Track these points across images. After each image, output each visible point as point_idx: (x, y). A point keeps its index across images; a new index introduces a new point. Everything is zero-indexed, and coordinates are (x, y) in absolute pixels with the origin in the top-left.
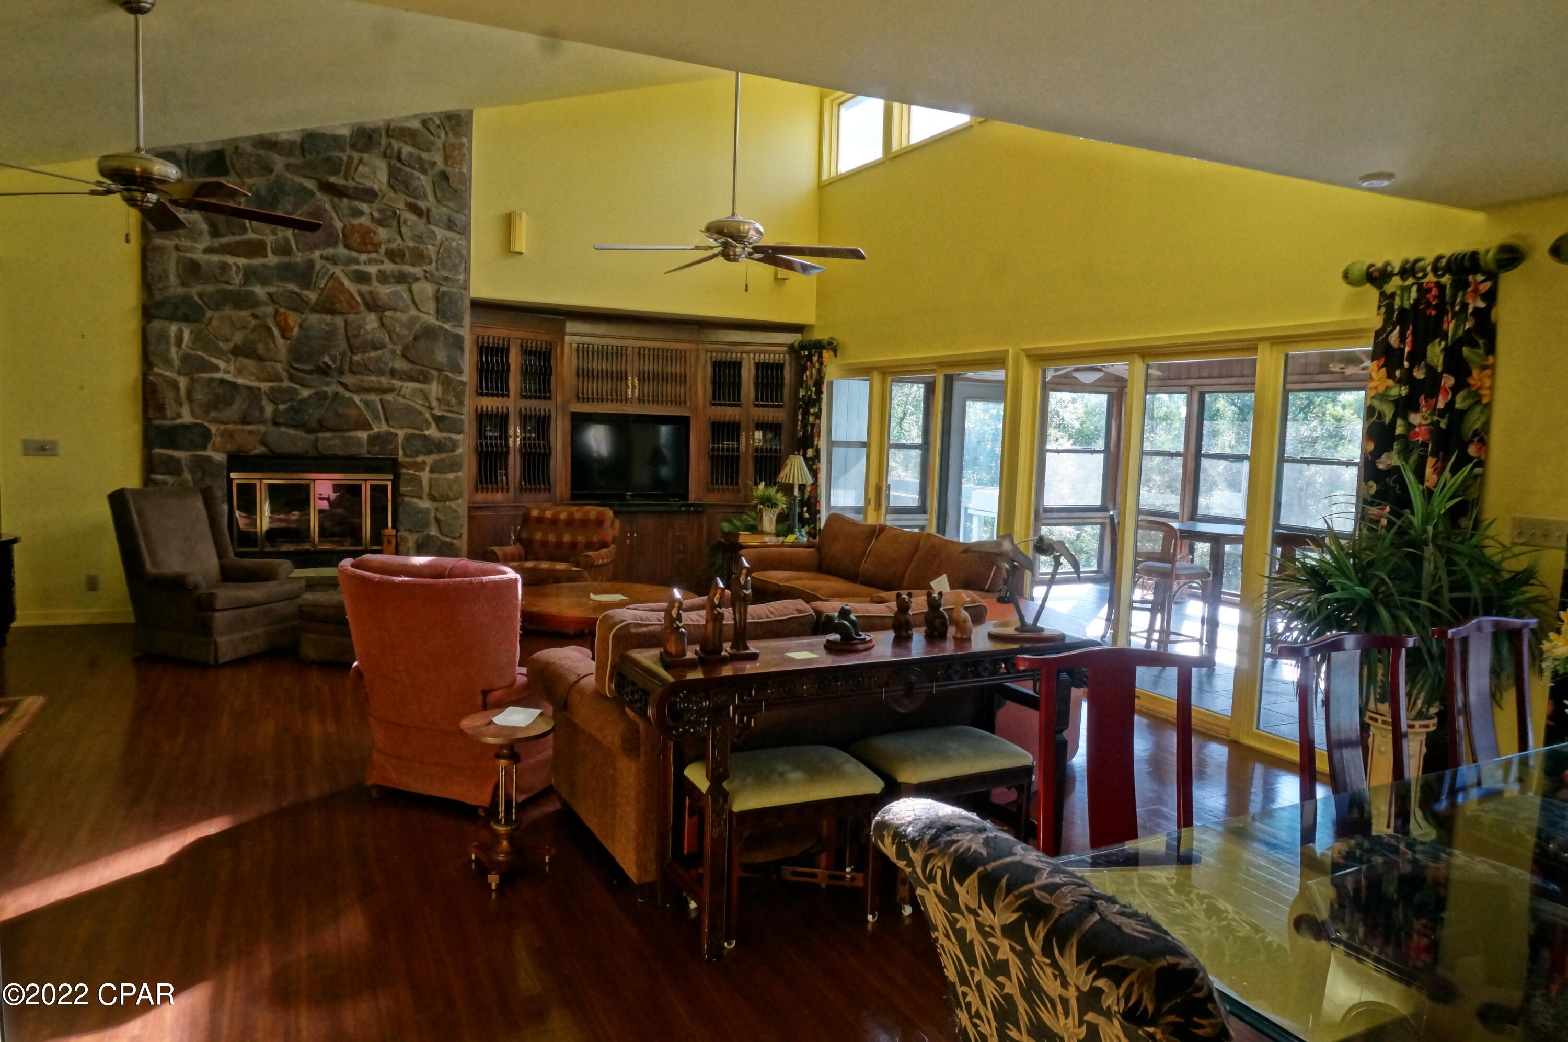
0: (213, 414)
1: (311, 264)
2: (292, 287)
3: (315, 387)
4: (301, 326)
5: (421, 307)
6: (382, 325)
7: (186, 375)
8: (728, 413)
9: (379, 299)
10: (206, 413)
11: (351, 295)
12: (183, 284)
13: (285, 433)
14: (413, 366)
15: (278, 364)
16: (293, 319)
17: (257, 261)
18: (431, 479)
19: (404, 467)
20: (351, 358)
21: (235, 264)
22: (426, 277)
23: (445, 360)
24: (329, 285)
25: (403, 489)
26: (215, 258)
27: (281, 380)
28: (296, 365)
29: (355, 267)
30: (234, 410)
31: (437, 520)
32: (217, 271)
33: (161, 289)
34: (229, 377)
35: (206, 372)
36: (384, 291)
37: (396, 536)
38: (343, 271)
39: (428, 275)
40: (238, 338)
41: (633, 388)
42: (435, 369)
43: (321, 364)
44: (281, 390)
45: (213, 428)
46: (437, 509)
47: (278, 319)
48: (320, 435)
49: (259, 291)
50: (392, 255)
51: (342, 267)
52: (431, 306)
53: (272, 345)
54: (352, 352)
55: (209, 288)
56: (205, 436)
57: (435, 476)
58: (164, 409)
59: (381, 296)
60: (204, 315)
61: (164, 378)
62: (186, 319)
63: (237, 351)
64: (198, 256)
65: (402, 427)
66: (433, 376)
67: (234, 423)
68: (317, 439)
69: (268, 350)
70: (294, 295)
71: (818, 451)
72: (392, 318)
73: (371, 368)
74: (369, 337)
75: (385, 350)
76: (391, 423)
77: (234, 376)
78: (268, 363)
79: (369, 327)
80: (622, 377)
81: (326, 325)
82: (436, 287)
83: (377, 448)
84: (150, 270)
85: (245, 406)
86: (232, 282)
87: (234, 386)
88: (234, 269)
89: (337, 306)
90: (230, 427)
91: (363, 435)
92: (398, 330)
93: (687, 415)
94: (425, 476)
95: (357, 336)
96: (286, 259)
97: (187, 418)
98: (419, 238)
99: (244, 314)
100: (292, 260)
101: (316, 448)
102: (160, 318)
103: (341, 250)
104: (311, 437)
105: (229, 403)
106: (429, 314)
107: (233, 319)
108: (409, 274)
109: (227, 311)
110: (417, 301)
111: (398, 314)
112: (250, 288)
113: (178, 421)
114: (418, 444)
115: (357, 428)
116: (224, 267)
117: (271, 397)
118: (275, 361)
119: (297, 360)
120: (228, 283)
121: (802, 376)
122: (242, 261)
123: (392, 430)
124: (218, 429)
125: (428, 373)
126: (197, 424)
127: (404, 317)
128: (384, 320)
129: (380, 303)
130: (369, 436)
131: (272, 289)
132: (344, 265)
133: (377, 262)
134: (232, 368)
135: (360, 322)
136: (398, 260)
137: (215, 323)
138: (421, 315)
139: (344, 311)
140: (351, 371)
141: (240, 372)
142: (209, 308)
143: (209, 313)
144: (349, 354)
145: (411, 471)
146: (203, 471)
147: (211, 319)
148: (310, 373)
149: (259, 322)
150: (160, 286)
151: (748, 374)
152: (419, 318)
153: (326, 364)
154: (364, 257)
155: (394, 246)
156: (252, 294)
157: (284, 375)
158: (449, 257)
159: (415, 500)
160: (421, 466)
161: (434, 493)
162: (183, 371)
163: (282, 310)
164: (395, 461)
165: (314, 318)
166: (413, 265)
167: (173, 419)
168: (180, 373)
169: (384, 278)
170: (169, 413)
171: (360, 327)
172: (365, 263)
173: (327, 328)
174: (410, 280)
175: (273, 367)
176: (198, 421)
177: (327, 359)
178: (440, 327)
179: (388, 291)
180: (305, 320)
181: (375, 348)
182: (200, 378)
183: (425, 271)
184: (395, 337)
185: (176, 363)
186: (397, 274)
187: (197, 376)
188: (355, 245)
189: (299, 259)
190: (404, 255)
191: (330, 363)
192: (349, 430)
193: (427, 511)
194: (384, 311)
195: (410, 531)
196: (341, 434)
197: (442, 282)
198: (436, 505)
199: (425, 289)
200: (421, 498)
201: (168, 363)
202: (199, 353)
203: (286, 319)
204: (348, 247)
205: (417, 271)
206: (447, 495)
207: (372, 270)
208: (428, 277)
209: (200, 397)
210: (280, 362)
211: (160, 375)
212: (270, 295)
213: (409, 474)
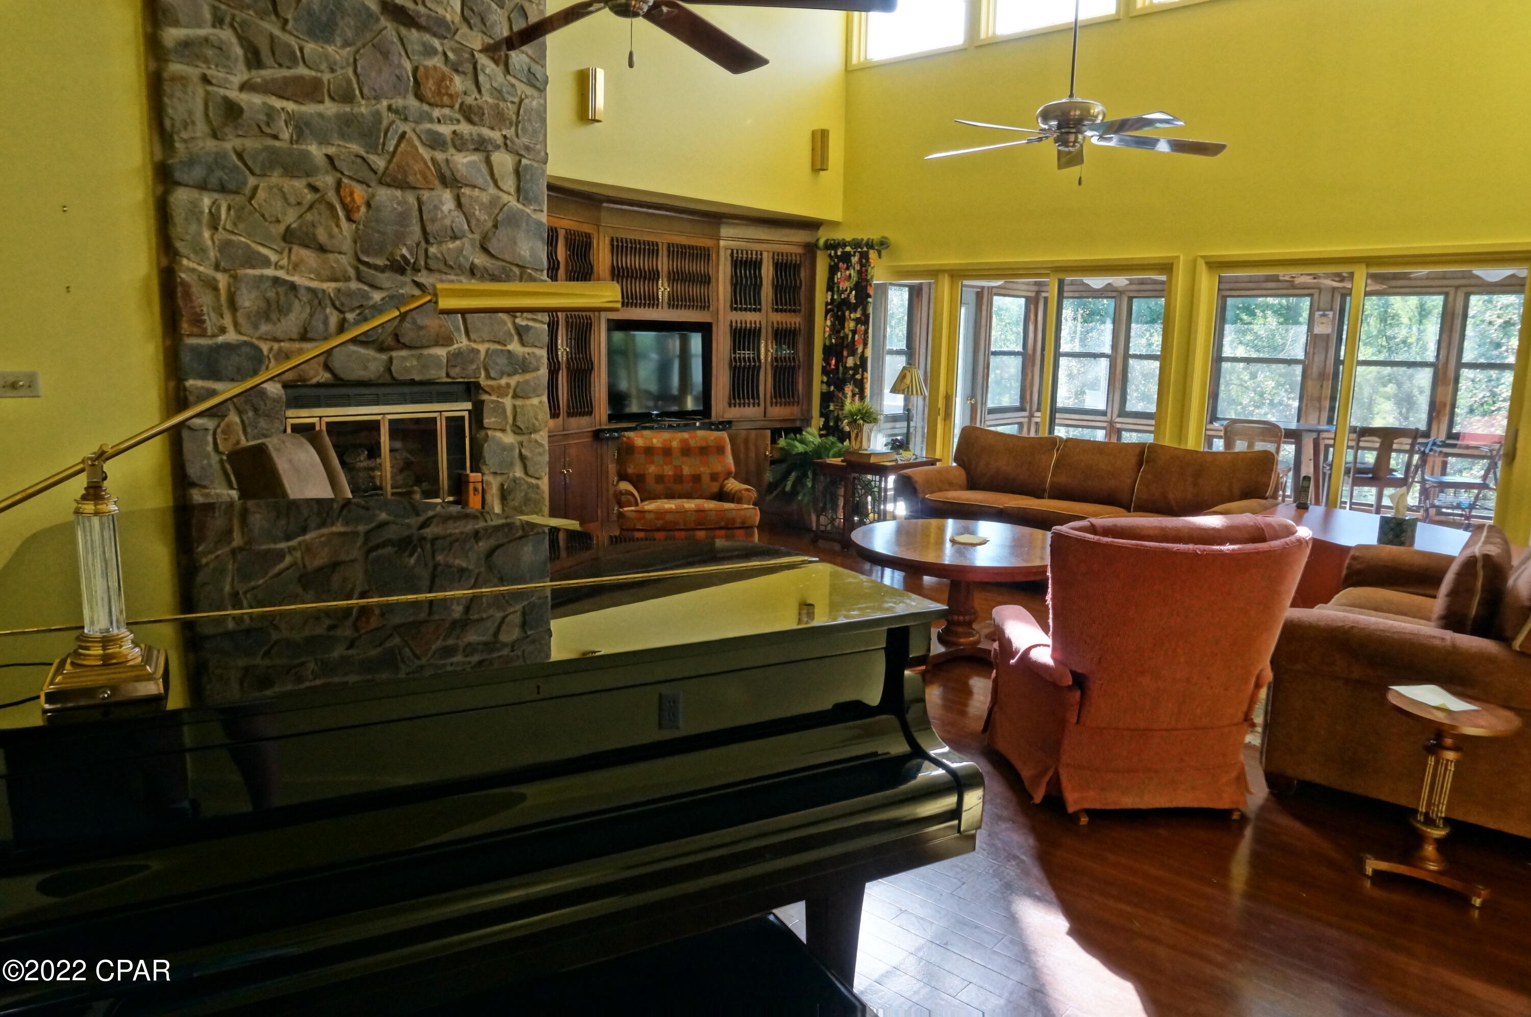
0: (264, 328)
1: (377, 116)
2: (355, 147)
3: (387, 289)
4: (368, 205)
5: (500, 184)
6: (459, 205)
7: (225, 271)
8: (749, 318)
9: (458, 170)
10: (256, 327)
11: (425, 163)
12: (215, 135)
13: (354, 352)
14: (493, 261)
15: (343, 256)
16: (360, 193)
17: (310, 109)
18: (514, 407)
19: (486, 392)
20: (426, 251)
21: (283, 109)
22: (506, 144)
23: (528, 253)
24: (400, 149)
25: (488, 421)
26: (257, 99)
27: (348, 279)
28: (366, 259)
29: (429, 126)
30: (292, 322)
31: (522, 457)
32: (263, 117)
33: (185, 141)
34: (281, 274)
35: (253, 267)
36: (464, 161)
37: (482, 482)
38: (414, 130)
39: (508, 142)
40: (291, 218)
41: (663, 289)
42: (517, 265)
43: (399, 258)
44: (350, 294)
45: (265, 347)
46: (521, 444)
47: (342, 194)
48: (394, 354)
49: (315, 150)
50: (469, 114)
51: (413, 125)
52: (509, 184)
53: (336, 230)
54: (427, 242)
55: (251, 144)
56: (257, 361)
57: (519, 402)
58: (204, 322)
59: (460, 167)
60: (245, 183)
61: (200, 275)
62: (223, 189)
63: (289, 237)
64: (234, 94)
65: (483, 341)
66: (515, 275)
67: (291, 340)
68: (391, 359)
69: (331, 236)
70: (359, 160)
71: (863, 360)
72: (470, 197)
73: (451, 263)
74: (447, 222)
75: (465, 240)
76: (473, 336)
77: (288, 273)
78: (331, 256)
79: (445, 208)
80: (653, 276)
81: (399, 203)
82: (518, 158)
83: (457, 370)
84: (170, 111)
85: (305, 315)
86: (281, 136)
87: (293, 287)
88: (283, 116)
89: (411, 179)
90: (285, 345)
91: (441, 352)
92: (477, 213)
93: (710, 321)
94: (508, 402)
95: (433, 220)
96: (347, 109)
97: (231, 336)
98: (498, 93)
99: (299, 184)
100: (356, 110)
101: (389, 370)
102: (186, 185)
103: (412, 102)
104: (384, 357)
105: (283, 310)
106: (509, 194)
107: (286, 190)
108: (490, 139)
109: (276, 178)
110: (497, 175)
111: (476, 192)
112: (304, 147)
113: (221, 339)
114: (502, 361)
115: (437, 344)
116: (271, 113)
117: (337, 303)
118: (340, 253)
119: (367, 253)
120: (276, 137)
121: (833, 278)
122: (291, 106)
123: (475, 346)
124: (271, 349)
125: (511, 270)
126: (245, 343)
127: (485, 198)
128: (463, 200)
129: (458, 176)
130: (448, 353)
131: (331, 150)
132: (416, 122)
133: (452, 120)
134: (285, 262)
135: (436, 202)
136: (476, 119)
137: (261, 194)
138: (501, 194)
139: (418, 185)
140: (428, 269)
141: (295, 267)
142: (252, 173)
143: (252, 181)
144: (423, 244)
145: (494, 398)
146: (256, 410)
147: (255, 189)
148: (382, 269)
149: (318, 196)
150: (184, 135)
151: (767, 272)
152: (499, 198)
153: (403, 257)
154: (437, 113)
155: (469, 100)
156: (306, 155)
157: (351, 272)
158: (530, 120)
159: (498, 434)
160: (501, 391)
161: (519, 424)
162: (223, 264)
163: (346, 181)
164: (478, 386)
165: (384, 194)
166: (492, 128)
167: (214, 336)
168: (217, 267)
169: (459, 143)
170: (210, 328)
171: (436, 208)
172: (439, 121)
173: (400, 209)
174: (490, 148)
175: (337, 261)
176: (245, 338)
177: (404, 251)
178: (522, 211)
179: (465, 160)
180: (373, 196)
181: (454, 238)
182: (246, 275)
183: (505, 137)
184: (473, 223)
185: (212, 254)
186: (476, 138)
187: (241, 272)
188: (430, 95)
189: (363, 110)
190: (483, 114)
191: (409, 257)
192: (428, 347)
193: (511, 448)
194: (461, 187)
195: (495, 473)
196: (418, 352)
197: (523, 153)
198: (519, 438)
199: (503, 160)
200: (503, 430)
201: (200, 251)
202: (243, 239)
203: (352, 194)
204: (419, 97)
205: (496, 135)
206: (534, 425)
207: (445, 130)
208: (506, 145)
209: (247, 304)
210: (345, 254)
211: (193, 270)
212: (329, 158)
213: (492, 402)
